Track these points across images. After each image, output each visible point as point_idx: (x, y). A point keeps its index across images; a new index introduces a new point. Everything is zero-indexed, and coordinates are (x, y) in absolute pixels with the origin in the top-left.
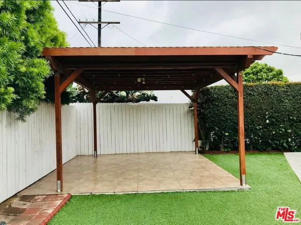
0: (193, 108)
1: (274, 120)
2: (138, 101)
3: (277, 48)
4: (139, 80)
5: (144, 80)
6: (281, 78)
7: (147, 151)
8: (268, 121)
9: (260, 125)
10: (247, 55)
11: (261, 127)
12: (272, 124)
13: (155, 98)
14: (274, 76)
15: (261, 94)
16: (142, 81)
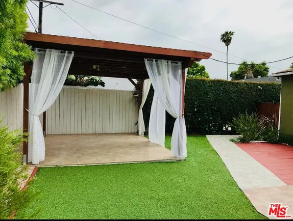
0: (137, 95)
1: (201, 109)
2: (86, 85)
3: (211, 54)
4: (94, 67)
5: (99, 67)
6: (204, 73)
7: (94, 132)
8: (196, 110)
9: (189, 113)
10: (190, 58)
11: (190, 114)
12: (198, 112)
13: (103, 84)
14: (198, 71)
15: (192, 87)
16: (97, 68)
